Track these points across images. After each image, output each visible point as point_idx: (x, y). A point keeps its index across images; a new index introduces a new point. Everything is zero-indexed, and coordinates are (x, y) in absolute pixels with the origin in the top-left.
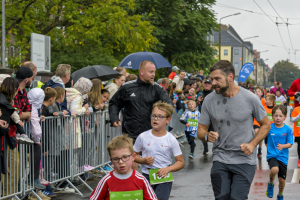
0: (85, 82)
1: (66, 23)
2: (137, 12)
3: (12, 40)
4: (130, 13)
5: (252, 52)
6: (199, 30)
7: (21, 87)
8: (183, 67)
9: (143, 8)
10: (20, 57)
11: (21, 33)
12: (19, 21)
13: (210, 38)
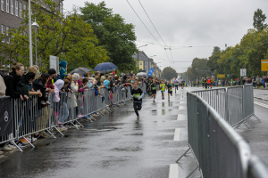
0: (76, 75)
1: (66, 51)
2: (99, 45)
3: (40, 59)
4: (96, 45)
5: (153, 63)
6: (129, 52)
7: (51, 77)
8: (122, 70)
9: (102, 43)
10: (45, 67)
11: (44, 55)
12: (43, 50)
13: (134, 56)
